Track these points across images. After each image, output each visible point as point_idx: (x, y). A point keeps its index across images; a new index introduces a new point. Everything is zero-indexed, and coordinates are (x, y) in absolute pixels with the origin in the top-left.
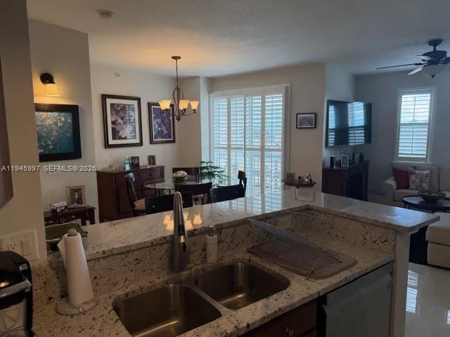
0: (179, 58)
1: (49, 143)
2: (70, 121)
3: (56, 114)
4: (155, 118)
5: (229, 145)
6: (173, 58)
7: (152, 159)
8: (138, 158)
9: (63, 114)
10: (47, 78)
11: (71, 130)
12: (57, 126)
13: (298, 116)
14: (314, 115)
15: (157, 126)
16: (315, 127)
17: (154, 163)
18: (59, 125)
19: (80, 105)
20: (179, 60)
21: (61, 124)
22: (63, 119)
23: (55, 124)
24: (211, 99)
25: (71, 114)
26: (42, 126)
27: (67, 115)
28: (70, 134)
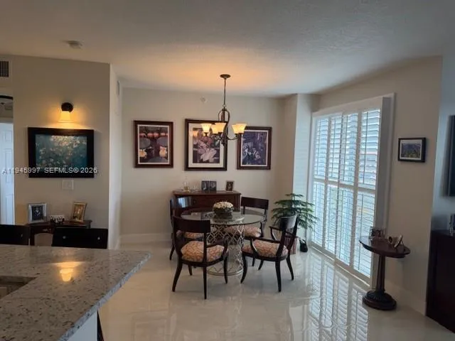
0: (228, 76)
1: (64, 162)
2: (85, 143)
3: (72, 137)
4: (244, 142)
5: (327, 178)
6: (222, 76)
7: (230, 185)
8: (215, 182)
9: (78, 138)
10: (67, 107)
11: (85, 152)
12: (72, 147)
13: (401, 141)
14: (420, 141)
15: (246, 151)
16: (423, 160)
17: (231, 190)
18: (74, 146)
19: (95, 130)
20: (228, 79)
21: (76, 146)
22: (78, 142)
23: (71, 145)
24: (314, 119)
25: (86, 138)
26: (60, 147)
27: (82, 138)
28: (84, 155)
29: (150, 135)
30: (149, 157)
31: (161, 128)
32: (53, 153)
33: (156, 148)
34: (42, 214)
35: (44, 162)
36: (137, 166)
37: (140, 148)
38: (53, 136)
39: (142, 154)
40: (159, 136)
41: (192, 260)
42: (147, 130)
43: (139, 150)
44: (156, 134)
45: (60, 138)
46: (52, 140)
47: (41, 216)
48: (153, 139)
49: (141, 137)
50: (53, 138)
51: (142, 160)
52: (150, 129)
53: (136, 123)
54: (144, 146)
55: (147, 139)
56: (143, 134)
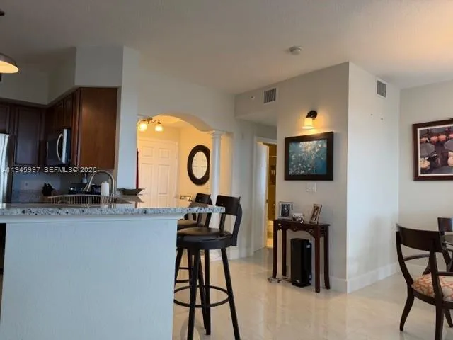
1: (309, 166)
2: (325, 146)
3: (315, 142)
9: (320, 142)
10: (313, 114)
12: (315, 151)
18: (317, 150)
21: (319, 149)
22: (320, 146)
23: (314, 149)
25: (326, 141)
26: (305, 152)
27: (323, 141)
28: (324, 158)
29: (434, 138)
30: (433, 168)
31: (449, 128)
32: (301, 157)
33: (442, 154)
34: (288, 212)
35: (294, 166)
36: (417, 178)
37: (421, 157)
38: (302, 143)
39: (424, 163)
40: (447, 140)
41: (421, 292)
42: (430, 134)
43: (419, 159)
44: (443, 137)
45: (307, 144)
46: (300, 146)
47: (288, 214)
48: (439, 144)
49: (421, 143)
50: (302, 144)
51: (424, 171)
52: (435, 132)
53: (415, 127)
54: (426, 154)
55: (430, 145)
56: (424, 139)
